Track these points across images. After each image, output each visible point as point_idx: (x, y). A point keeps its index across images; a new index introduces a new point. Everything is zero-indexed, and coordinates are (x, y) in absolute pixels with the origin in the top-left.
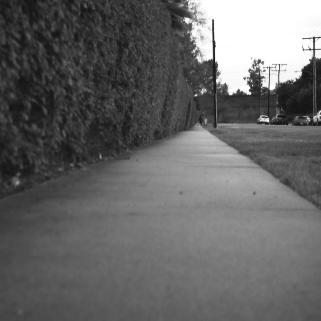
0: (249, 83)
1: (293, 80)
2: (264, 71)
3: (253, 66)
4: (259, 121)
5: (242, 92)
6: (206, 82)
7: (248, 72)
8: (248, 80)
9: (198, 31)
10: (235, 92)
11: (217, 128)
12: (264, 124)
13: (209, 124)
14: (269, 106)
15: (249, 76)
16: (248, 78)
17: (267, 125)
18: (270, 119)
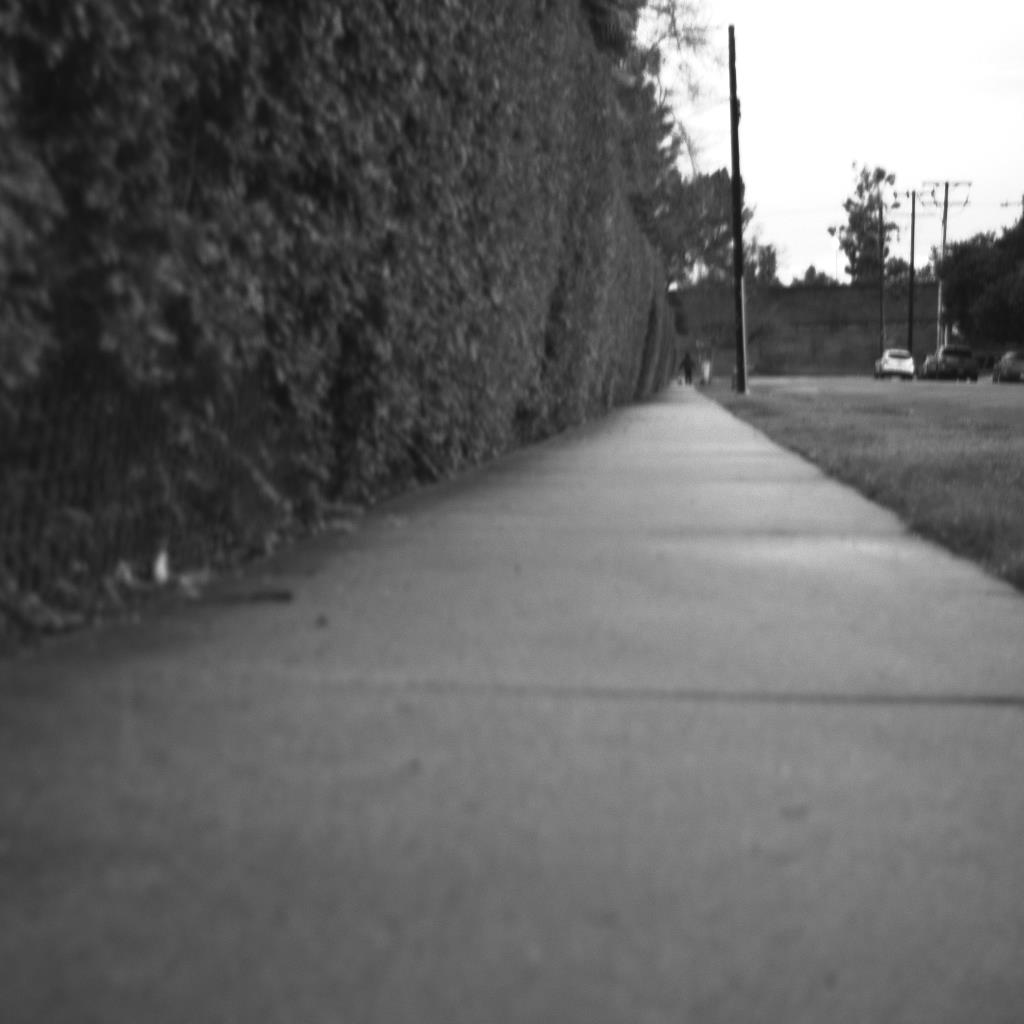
0: (846, 245)
1: (994, 234)
2: (896, 205)
3: (860, 190)
4: (881, 367)
5: (823, 276)
6: (707, 243)
7: (844, 210)
8: (844, 235)
9: (680, 67)
10: (801, 276)
11: (748, 392)
12: (895, 381)
13: (717, 381)
14: (911, 321)
15: (846, 223)
16: (842, 228)
17: (907, 384)
18: (918, 362)
